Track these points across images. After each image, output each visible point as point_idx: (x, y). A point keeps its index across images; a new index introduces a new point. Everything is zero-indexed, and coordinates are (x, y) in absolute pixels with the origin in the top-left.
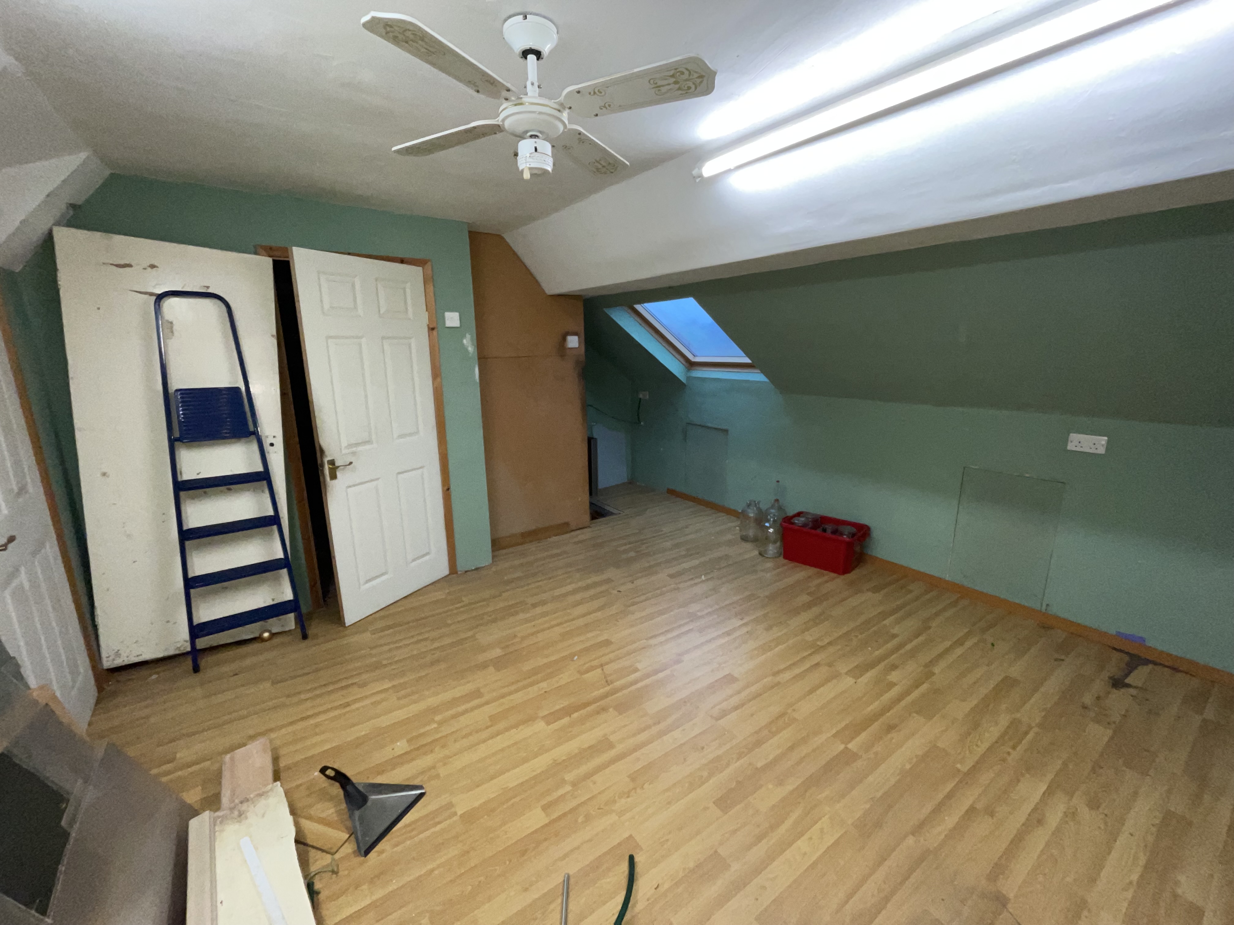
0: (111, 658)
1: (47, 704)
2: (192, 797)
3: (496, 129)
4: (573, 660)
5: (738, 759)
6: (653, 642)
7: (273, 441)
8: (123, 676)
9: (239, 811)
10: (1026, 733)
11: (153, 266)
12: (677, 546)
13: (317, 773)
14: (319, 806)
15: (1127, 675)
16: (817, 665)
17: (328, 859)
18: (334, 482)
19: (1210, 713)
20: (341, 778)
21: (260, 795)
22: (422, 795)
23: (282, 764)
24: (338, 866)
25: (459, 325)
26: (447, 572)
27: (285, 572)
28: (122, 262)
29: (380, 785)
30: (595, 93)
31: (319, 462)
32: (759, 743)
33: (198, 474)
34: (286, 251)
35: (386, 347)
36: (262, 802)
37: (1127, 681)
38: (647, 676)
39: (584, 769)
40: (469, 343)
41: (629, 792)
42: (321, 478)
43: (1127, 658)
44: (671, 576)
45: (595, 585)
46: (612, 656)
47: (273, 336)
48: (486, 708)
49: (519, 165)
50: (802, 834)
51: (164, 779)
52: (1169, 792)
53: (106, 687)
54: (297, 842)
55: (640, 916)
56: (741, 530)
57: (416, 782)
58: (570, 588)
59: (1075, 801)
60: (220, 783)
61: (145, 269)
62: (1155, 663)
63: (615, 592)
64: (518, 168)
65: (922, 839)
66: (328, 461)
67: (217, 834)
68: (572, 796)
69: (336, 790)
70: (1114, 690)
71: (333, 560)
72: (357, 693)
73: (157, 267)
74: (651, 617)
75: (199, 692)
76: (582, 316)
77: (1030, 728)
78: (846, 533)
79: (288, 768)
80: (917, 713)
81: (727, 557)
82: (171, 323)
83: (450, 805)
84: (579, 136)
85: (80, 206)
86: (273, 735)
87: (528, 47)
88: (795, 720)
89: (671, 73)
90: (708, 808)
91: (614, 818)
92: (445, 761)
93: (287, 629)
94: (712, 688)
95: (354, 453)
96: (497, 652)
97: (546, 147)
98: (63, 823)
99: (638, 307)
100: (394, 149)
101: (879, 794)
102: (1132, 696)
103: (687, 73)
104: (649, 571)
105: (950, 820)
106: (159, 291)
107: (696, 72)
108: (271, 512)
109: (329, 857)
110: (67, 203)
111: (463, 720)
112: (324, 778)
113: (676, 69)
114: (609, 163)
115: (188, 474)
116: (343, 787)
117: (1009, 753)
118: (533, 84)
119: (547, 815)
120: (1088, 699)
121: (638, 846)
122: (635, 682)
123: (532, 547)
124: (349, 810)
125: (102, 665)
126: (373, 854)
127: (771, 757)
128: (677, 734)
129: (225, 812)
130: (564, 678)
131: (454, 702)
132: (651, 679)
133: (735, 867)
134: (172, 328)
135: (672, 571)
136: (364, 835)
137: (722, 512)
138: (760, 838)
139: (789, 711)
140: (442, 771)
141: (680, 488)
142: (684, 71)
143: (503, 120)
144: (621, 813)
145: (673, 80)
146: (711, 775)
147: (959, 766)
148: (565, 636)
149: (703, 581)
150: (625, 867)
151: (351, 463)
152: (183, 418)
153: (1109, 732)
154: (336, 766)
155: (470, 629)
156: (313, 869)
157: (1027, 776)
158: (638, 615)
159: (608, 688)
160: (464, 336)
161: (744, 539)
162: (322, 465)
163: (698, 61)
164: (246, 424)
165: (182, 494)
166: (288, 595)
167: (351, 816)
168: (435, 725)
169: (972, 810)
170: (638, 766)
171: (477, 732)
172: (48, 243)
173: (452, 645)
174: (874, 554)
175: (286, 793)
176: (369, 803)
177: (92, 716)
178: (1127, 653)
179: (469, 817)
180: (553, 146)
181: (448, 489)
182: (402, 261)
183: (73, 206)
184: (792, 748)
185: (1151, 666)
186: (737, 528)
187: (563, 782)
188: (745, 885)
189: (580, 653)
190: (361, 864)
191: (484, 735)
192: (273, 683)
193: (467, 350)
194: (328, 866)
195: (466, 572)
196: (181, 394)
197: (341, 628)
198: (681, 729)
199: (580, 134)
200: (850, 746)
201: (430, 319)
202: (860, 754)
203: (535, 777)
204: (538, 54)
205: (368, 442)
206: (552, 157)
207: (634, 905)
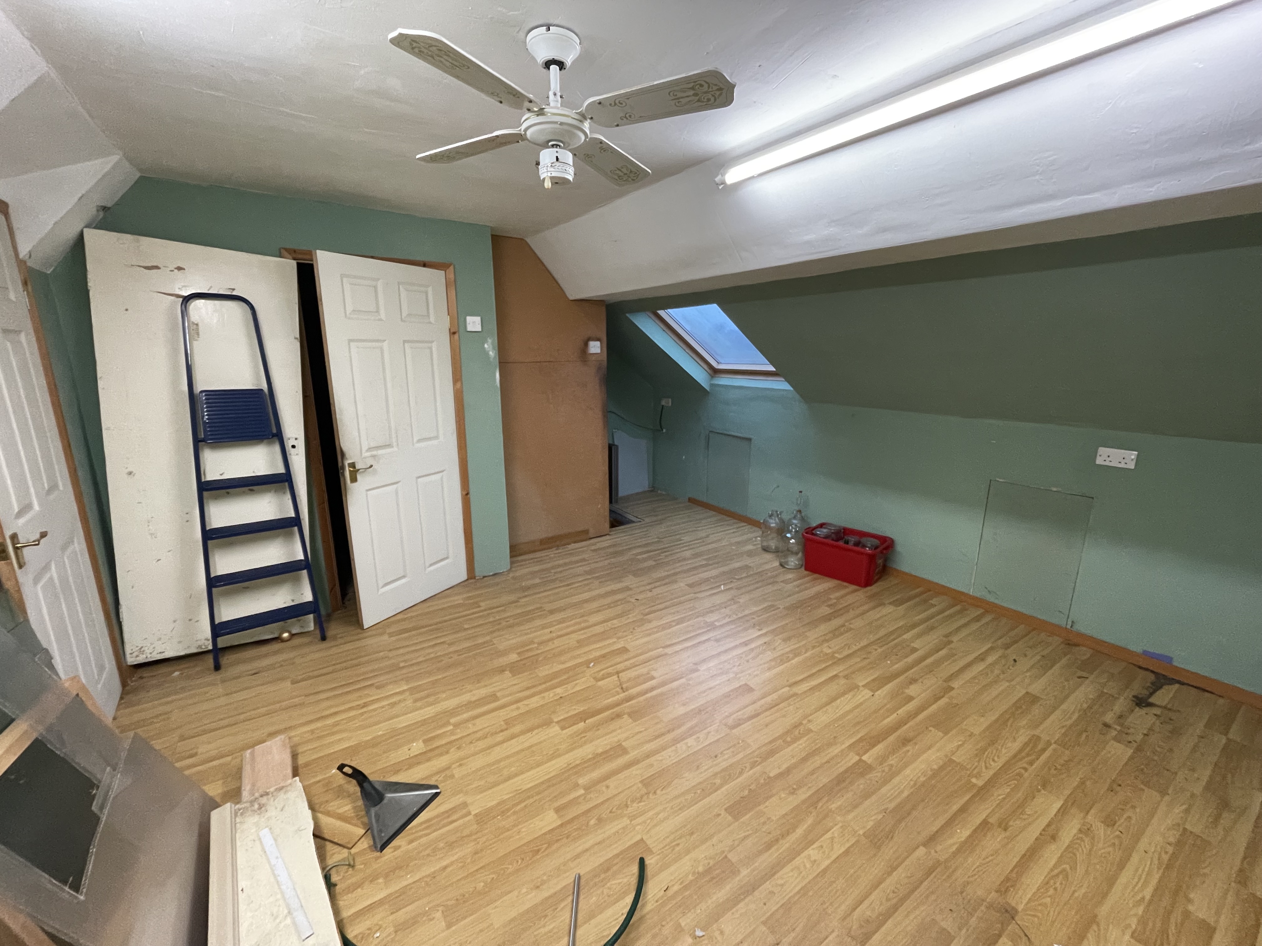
0: (134, 655)
1: (77, 695)
2: (214, 790)
3: (519, 138)
4: (588, 667)
5: (751, 768)
6: (669, 651)
7: (295, 443)
8: (146, 673)
9: (259, 804)
10: (1044, 750)
11: (179, 269)
12: (696, 556)
13: (334, 771)
14: (336, 803)
15: (1151, 694)
16: (836, 676)
17: (345, 853)
18: (354, 484)
19: (1235, 733)
20: (358, 776)
21: (281, 789)
22: (437, 794)
23: (301, 761)
24: (354, 860)
25: (480, 330)
26: (464, 577)
27: (305, 573)
28: (150, 265)
29: (396, 784)
30: (615, 104)
31: (340, 464)
32: (772, 753)
33: (221, 475)
34: (310, 254)
35: (408, 351)
36: (282, 795)
37: (1151, 700)
38: (663, 684)
39: (595, 774)
40: (490, 348)
41: (642, 797)
42: (342, 479)
43: (1152, 677)
44: (690, 586)
45: (613, 592)
46: (628, 663)
47: (296, 338)
48: (502, 713)
49: (540, 173)
50: (812, 842)
51: (187, 773)
52: (1187, 811)
53: (129, 682)
54: (315, 836)
55: (648, 916)
56: (762, 541)
57: (432, 782)
58: (586, 595)
59: (1090, 817)
60: (240, 778)
61: (172, 271)
62: (1182, 684)
63: (633, 600)
64: (539, 177)
65: (933, 851)
66: (349, 464)
67: (238, 825)
68: (584, 799)
69: (353, 787)
70: (1137, 709)
71: (352, 562)
72: (375, 694)
73: (184, 269)
74: (669, 626)
75: (220, 689)
76: (605, 321)
77: (1049, 744)
78: (869, 545)
79: (307, 765)
80: (933, 726)
81: (747, 567)
82: (197, 325)
83: (465, 805)
84: (600, 145)
85: (109, 208)
86: (293, 733)
87: (551, 58)
88: (810, 731)
89: (691, 85)
90: (719, 815)
91: (626, 821)
92: (461, 762)
93: (306, 630)
94: (728, 697)
95: (373, 456)
96: (514, 657)
97: (568, 157)
98: (94, 808)
99: (661, 313)
100: (418, 157)
101: (892, 806)
102: (1155, 715)
103: (706, 86)
104: (670, 579)
105: (962, 833)
106: (186, 293)
107: (716, 85)
108: (293, 515)
109: (345, 851)
110: (97, 206)
111: (480, 723)
112: (341, 775)
113: (695, 82)
114: (631, 172)
115: (211, 474)
116: (360, 785)
117: (1026, 769)
118: (555, 94)
119: (560, 817)
120: (1109, 718)
121: (649, 851)
122: (652, 689)
123: (552, 553)
124: (366, 806)
125: (126, 662)
126: (387, 850)
127: (784, 767)
128: (690, 741)
129: (246, 805)
130: (581, 684)
131: (470, 705)
132: (667, 687)
133: (744, 872)
134: (198, 329)
135: (691, 580)
136: (380, 831)
137: (744, 522)
138: (769, 846)
139: (805, 722)
140: (458, 772)
141: (703, 498)
142: (703, 83)
143: (526, 130)
144: (633, 818)
145: (691, 93)
146: (724, 782)
147: (974, 780)
148: (581, 643)
149: (722, 591)
150: (635, 869)
151: (371, 466)
152: (208, 419)
153: (1130, 752)
154: (353, 764)
155: (488, 634)
156: (330, 862)
157: (1043, 792)
158: (654, 624)
159: (622, 695)
160: (486, 341)
161: (766, 549)
162: (343, 468)
163: (716, 75)
164: (269, 426)
165: (205, 494)
166: (307, 596)
167: (368, 812)
168: (451, 727)
169: (985, 823)
170: (651, 772)
171: (492, 734)
172: (79, 243)
173: (469, 649)
174: (898, 568)
175: (305, 788)
176: (385, 801)
177: (118, 709)
178: (1152, 672)
179: (482, 818)
180: (574, 155)
181: (467, 494)
182: (425, 265)
183: (104, 209)
184: (804, 760)
185: (1177, 686)
186: (759, 538)
187: (577, 785)
188: (754, 889)
189: (596, 660)
190: (377, 858)
191: (500, 737)
192: (293, 683)
193: (488, 354)
194: (344, 859)
195: (484, 577)
196: (206, 395)
197: (359, 631)
198: (694, 737)
199: (601, 143)
200: (864, 758)
201: (451, 323)
202: (874, 766)
203: (549, 780)
204: (561, 65)
205: (389, 446)
206: (574, 165)
207: (643, 906)
